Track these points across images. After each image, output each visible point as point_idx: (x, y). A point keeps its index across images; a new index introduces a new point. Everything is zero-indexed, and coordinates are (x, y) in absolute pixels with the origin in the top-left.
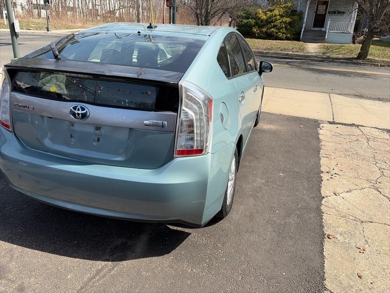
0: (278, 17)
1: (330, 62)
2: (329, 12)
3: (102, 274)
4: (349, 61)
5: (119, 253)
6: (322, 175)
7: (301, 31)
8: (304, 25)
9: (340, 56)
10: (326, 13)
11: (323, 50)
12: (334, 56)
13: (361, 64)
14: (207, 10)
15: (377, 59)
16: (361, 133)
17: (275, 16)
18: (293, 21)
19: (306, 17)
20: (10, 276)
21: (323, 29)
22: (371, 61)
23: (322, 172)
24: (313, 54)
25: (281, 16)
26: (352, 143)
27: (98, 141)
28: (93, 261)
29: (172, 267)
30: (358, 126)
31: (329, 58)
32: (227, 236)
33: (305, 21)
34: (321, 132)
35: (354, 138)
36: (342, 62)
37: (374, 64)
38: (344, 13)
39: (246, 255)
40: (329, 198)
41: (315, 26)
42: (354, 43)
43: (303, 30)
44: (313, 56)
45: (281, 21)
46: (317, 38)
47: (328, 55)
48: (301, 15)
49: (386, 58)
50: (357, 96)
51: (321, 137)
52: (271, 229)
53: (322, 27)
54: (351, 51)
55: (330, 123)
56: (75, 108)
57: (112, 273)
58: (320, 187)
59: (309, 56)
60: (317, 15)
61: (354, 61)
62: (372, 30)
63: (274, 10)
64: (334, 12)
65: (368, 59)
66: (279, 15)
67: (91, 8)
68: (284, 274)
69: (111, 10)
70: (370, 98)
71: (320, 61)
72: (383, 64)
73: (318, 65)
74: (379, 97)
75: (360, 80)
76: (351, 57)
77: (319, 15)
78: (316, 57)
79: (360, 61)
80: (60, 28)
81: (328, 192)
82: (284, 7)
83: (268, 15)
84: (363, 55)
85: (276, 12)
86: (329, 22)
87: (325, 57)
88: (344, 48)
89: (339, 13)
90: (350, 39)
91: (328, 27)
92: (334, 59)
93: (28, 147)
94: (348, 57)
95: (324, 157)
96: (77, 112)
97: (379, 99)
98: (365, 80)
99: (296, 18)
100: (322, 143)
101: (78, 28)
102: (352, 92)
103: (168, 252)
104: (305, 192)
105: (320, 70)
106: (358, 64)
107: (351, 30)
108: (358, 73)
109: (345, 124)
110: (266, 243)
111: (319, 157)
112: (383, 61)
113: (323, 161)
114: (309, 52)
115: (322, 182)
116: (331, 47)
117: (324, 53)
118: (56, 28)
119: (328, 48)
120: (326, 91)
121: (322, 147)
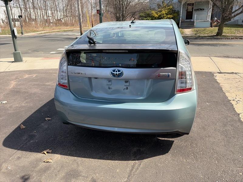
0: (165, 15)
1: (201, 39)
2: (195, 10)
3: (136, 167)
4: (212, 38)
5: (139, 156)
6: (231, 102)
7: (179, 22)
8: (181, 19)
9: (206, 35)
10: (193, 10)
11: (195, 33)
12: (202, 35)
13: (219, 39)
14: (123, 13)
15: (227, 35)
16: (240, 77)
17: (163, 14)
18: (174, 17)
19: (181, 13)
20: (84, 174)
21: (192, 20)
22: (225, 36)
23: (230, 100)
24: (190, 35)
25: (167, 14)
26: (238, 83)
27: (127, 89)
28: (127, 161)
29: (174, 160)
30: (236, 73)
31: (199, 37)
32: (195, 140)
33: (181, 16)
34: (216, 78)
35: (237, 80)
36: (208, 39)
37: (227, 38)
38: (204, 9)
39: (213, 149)
40: (242, 114)
41: (187, 19)
42: (211, 26)
43: (180, 22)
44: (190, 36)
45: (167, 17)
46: (190, 26)
47: (198, 35)
48: (178, 13)
49: (233, 34)
50: (225, 57)
51: (218, 81)
52: (219, 134)
53: (191, 19)
54: (211, 31)
55: (219, 73)
56: (114, 71)
57: (141, 166)
58: (234, 109)
59: (187, 37)
60: (187, 12)
61: (215, 37)
62: (224, 18)
63: (162, 11)
64: (198, 10)
65: (223, 35)
66: (166, 14)
67: (46, 18)
68: (240, 157)
69: (59, 19)
70: (233, 58)
71: (194, 39)
72: (232, 38)
73: (195, 41)
74: (238, 56)
75: (223, 47)
76: (212, 35)
77: (189, 12)
78: (192, 36)
79: (218, 37)
80: (29, 32)
81: (240, 111)
82: (168, 9)
83: (159, 14)
84: (219, 34)
85: (164, 12)
86: (195, 16)
87: (197, 36)
88: (206, 30)
89: (201, 9)
90: (209, 24)
91: (195, 19)
92: (203, 37)
93: (79, 97)
94: (211, 35)
95: (226, 92)
96: (115, 73)
97: (239, 58)
98: (227, 47)
99: (175, 14)
100: (220, 85)
101: (40, 31)
102: (222, 55)
103: (167, 152)
104: (227, 112)
105: (197, 44)
106: (217, 39)
107: (209, 19)
108: (221, 44)
109: (228, 73)
110: (221, 142)
111: (223, 92)
112: (232, 36)
113: (227, 94)
114: (186, 34)
115: (234, 106)
116: (199, 30)
117: (196, 34)
118: (27, 32)
119: (197, 31)
120: (206, 55)
121: (222, 87)
